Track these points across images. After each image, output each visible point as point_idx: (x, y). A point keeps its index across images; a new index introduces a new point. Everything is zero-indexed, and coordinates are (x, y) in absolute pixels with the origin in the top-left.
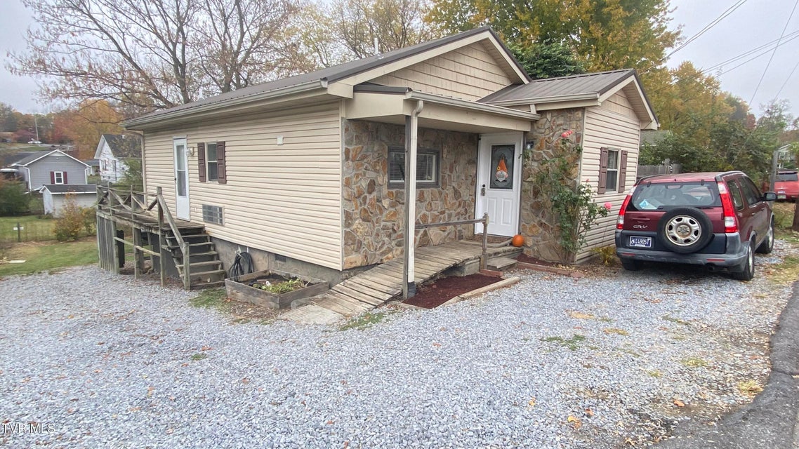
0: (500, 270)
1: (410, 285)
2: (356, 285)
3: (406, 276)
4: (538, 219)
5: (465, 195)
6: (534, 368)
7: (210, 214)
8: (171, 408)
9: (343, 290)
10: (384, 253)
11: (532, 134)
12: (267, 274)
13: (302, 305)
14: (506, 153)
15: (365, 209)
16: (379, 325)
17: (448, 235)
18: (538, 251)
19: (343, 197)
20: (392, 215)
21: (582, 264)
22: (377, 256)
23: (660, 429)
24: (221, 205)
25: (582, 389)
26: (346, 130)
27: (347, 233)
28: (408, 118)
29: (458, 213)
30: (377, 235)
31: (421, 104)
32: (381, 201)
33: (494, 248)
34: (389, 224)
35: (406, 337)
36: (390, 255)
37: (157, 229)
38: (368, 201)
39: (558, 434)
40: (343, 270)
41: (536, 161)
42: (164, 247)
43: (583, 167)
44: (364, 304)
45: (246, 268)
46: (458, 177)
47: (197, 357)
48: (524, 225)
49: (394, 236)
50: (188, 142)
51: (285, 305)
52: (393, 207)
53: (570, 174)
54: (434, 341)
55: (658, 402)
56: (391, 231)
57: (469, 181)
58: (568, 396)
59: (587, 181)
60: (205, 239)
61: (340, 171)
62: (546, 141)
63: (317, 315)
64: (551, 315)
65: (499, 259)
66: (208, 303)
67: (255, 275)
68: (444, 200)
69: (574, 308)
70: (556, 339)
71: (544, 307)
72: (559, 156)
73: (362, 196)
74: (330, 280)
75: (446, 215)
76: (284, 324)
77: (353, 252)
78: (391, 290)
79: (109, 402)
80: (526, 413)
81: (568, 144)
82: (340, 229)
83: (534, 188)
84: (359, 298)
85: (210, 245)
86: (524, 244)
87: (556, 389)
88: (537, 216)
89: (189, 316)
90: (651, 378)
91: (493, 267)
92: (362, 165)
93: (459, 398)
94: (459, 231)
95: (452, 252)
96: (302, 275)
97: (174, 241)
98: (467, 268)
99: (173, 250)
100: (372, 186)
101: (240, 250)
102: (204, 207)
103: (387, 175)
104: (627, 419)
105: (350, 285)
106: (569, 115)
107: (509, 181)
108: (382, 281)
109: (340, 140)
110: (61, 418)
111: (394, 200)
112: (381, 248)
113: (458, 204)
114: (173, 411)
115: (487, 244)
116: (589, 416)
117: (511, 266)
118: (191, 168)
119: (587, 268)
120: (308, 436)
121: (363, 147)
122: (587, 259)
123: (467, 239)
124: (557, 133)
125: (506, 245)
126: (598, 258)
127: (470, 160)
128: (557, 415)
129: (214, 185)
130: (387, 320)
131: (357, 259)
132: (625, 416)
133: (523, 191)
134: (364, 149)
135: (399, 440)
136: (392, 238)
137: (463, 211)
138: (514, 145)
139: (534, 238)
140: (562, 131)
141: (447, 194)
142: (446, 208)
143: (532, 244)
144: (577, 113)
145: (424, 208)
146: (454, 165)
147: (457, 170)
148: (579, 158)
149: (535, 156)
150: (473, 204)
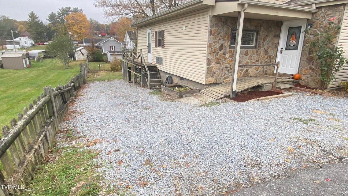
0: (283, 89)
1: (234, 92)
2: (211, 91)
3: (232, 88)
4: (310, 66)
5: (271, 53)
6: (281, 128)
7: (158, 60)
8: (134, 122)
9: (205, 92)
10: (225, 78)
11: (312, 20)
12: (177, 85)
13: (187, 96)
14: (296, 31)
15: (217, 58)
16: (215, 106)
17: (259, 72)
18: (307, 82)
19: (207, 52)
20: (230, 61)
21: (332, 90)
22: (221, 79)
23: (336, 159)
24: (162, 57)
25: (301, 139)
26: (211, 21)
27: (208, 68)
28: (240, 13)
29: (266, 62)
30: (222, 70)
31: (246, 5)
32: (225, 55)
33: (282, 79)
34: (229, 65)
35: (225, 111)
36: (228, 80)
37: (140, 66)
38: (219, 54)
39: (279, 152)
40: (205, 84)
41: (312, 35)
42: (142, 73)
43: (340, 37)
44: (212, 98)
45: (170, 82)
46: (268, 44)
47: (146, 109)
48: (301, 69)
49: (230, 71)
50: (151, 31)
51: (181, 96)
52: (231, 57)
53: (331, 42)
54: (237, 114)
55: (342, 149)
56: (229, 68)
57: (274, 46)
58: (292, 140)
59: (341, 45)
60: (156, 70)
61: (207, 40)
62: (320, 23)
63: (192, 101)
64: (302, 110)
65: (284, 85)
66: (155, 94)
67: (173, 85)
68: (259, 55)
69: (317, 109)
70: (298, 119)
71: (300, 107)
72: (326, 32)
73: (216, 52)
74: (200, 88)
75: (259, 63)
76: (179, 102)
77: (210, 77)
78: (225, 94)
79: (116, 118)
80: (267, 142)
81: (332, 25)
82: (205, 66)
83: (310, 49)
84: (210, 96)
85: (158, 73)
86: (300, 78)
87: (287, 136)
88: (309, 64)
89: (148, 97)
90: (343, 140)
91: (279, 88)
92: (217, 37)
93: (238, 133)
94: (266, 70)
95: (259, 79)
96: (190, 86)
97: (145, 70)
98: (265, 88)
99: (145, 74)
100: (222, 47)
101: (168, 75)
102: (157, 57)
103: (229, 42)
104: (320, 153)
105: (208, 90)
106: (335, 9)
107: (296, 46)
108: (222, 90)
109: (208, 26)
110: (102, 120)
111: (232, 54)
112: (223, 76)
113: (266, 57)
114: (135, 123)
115: (277, 77)
116: (299, 149)
117: (290, 88)
118: (153, 42)
119: (334, 93)
120: (175, 135)
121: (218, 29)
122: (336, 88)
123: (269, 75)
124: (327, 19)
125: (290, 79)
126: (344, 88)
127: (276, 35)
128: (283, 146)
129: (160, 48)
130: (220, 105)
131: (212, 80)
132: (319, 152)
133: (303, 51)
134: (219, 30)
135: (207, 142)
136: (230, 72)
137: (269, 61)
138: (301, 27)
139: (306, 76)
140: (330, 18)
141: (261, 52)
142: (259, 59)
143: (304, 78)
144: (340, 7)
145: (247, 59)
146: (266, 37)
147: (268, 40)
148: (338, 33)
149: (312, 32)
150: (275, 58)
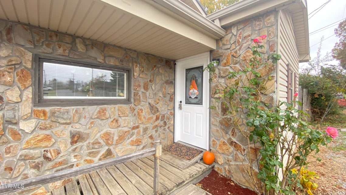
4: (228, 137)
5: (163, 109)
11: (218, 51)
14: (196, 73)
17: (144, 147)
18: (229, 172)
20: (40, 141)
29: (156, 126)
32: (16, 124)
34: (36, 152)
41: (222, 77)
48: (213, 141)
52: (45, 129)
53: (263, 88)
56: (42, 159)
62: (233, 56)
68: (138, 116)
75: (141, 130)
83: (222, 104)
86: (215, 161)
88: (227, 133)
103: (31, 89)
106: (258, 23)
107: (199, 98)
111: (48, 121)
113: (155, 118)
124: (245, 45)
125: (196, 162)
127: (167, 80)
133: (211, 108)
137: (162, 123)
138: (202, 67)
139: (225, 156)
140: (250, 42)
141: (141, 110)
142: (140, 122)
143: (223, 162)
144: (268, 18)
145: (107, 125)
146: (150, 83)
147: (153, 88)
148: (274, 69)
149: (222, 72)
150: (172, 117)
